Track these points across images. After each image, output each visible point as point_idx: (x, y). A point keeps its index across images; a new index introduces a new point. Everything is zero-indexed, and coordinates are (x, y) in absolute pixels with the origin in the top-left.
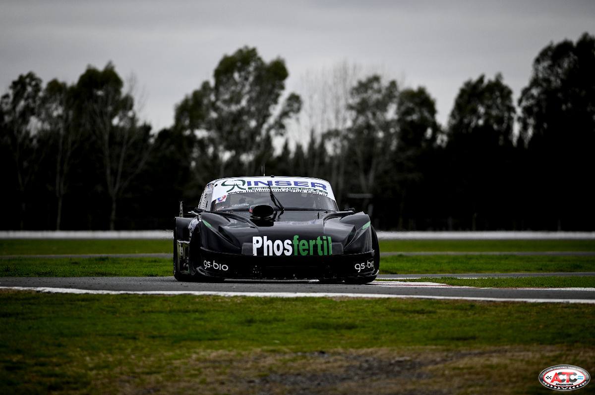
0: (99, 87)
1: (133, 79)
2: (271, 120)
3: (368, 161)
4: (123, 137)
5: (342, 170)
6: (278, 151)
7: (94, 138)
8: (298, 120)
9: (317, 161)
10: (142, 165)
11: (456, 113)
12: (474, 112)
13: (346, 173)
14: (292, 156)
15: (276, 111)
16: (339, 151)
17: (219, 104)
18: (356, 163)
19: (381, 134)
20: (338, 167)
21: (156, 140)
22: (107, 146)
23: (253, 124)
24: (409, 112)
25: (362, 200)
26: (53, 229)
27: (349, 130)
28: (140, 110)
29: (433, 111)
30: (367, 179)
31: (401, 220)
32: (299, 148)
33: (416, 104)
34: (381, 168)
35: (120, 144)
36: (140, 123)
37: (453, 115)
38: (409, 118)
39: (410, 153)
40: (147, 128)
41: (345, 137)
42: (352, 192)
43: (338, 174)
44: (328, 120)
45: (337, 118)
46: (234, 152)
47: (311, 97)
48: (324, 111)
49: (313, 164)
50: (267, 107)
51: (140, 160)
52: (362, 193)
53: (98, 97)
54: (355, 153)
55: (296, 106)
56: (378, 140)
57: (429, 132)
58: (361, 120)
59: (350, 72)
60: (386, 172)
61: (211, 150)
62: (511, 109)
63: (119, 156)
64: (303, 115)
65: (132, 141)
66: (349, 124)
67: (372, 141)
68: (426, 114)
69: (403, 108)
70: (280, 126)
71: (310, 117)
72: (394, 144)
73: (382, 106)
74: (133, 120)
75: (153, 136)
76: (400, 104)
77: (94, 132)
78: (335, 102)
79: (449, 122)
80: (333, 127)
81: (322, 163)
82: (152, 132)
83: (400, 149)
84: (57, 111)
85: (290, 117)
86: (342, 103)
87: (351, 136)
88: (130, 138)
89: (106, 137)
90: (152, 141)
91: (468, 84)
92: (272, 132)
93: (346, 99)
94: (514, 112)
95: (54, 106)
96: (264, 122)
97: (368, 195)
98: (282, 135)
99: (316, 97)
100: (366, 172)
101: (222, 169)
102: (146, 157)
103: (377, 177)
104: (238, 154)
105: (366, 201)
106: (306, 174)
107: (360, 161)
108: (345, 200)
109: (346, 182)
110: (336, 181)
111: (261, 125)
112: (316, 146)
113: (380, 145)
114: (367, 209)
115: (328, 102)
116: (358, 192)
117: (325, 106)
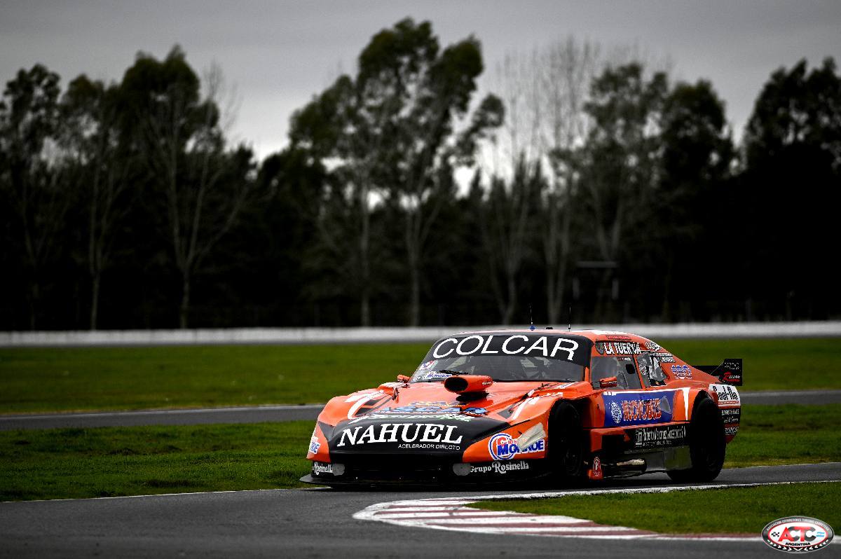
0: (161, 88)
1: (215, 75)
2: (451, 141)
3: (611, 204)
4: (200, 171)
5: (567, 221)
7: (151, 174)
8: (494, 139)
9: (526, 208)
10: (232, 219)
11: (756, 125)
12: (785, 122)
13: (573, 226)
14: (485, 198)
17: (363, 112)
18: (590, 209)
19: (633, 161)
20: (561, 217)
21: (260, 173)
22: (173, 187)
23: (420, 145)
25: (602, 270)
26: (85, 327)
28: (228, 126)
29: (719, 121)
30: (609, 237)
31: (666, 304)
32: (498, 184)
33: (694, 110)
34: (631, 219)
35: (196, 184)
36: (230, 147)
37: (751, 127)
38: (681, 134)
39: (680, 191)
40: (244, 155)
42: (584, 259)
43: (561, 228)
44: (543, 138)
45: (557, 135)
46: (386, 193)
47: (513, 101)
48: (536, 124)
49: (519, 211)
50: (446, 116)
51: (229, 210)
52: (602, 260)
53: (157, 104)
54: (588, 194)
55: (492, 116)
56: (629, 171)
57: (715, 157)
58: (602, 136)
59: (580, 58)
60: (640, 225)
61: (349, 190)
63: (193, 205)
64: (502, 133)
65: (215, 177)
68: (710, 127)
69: (671, 118)
70: (467, 147)
71: (514, 135)
72: (656, 177)
73: (636, 115)
74: (219, 141)
75: (254, 166)
76: (666, 111)
77: (151, 163)
78: (554, 108)
79: (746, 139)
81: (534, 211)
82: (252, 161)
83: (665, 185)
84: (90, 129)
85: (483, 136)
88: (211, 173)
89: (172, 173)
90: (253, 174)
91: (778, 76)
92: (452, 160)
95: (84, 120)
96: (439, 143)
97: (611, 264)
98: (469, 164)
99: (522, 99)
100: (608, 225)
101: (366, 223)
102: (239, 204)
103: (626, 234)
104: (394, 196)
105: (608, 273)
106: (507, 229)
107: (597, 206)
108: (573, 271)
109: (574, 242)
110: (558, 241)
111: (432, 149)
112: (527, 181)
113: (633, 179)
114: (610, 286)
115: (543, 109)
116: (594, 259)
117: (538, 116)
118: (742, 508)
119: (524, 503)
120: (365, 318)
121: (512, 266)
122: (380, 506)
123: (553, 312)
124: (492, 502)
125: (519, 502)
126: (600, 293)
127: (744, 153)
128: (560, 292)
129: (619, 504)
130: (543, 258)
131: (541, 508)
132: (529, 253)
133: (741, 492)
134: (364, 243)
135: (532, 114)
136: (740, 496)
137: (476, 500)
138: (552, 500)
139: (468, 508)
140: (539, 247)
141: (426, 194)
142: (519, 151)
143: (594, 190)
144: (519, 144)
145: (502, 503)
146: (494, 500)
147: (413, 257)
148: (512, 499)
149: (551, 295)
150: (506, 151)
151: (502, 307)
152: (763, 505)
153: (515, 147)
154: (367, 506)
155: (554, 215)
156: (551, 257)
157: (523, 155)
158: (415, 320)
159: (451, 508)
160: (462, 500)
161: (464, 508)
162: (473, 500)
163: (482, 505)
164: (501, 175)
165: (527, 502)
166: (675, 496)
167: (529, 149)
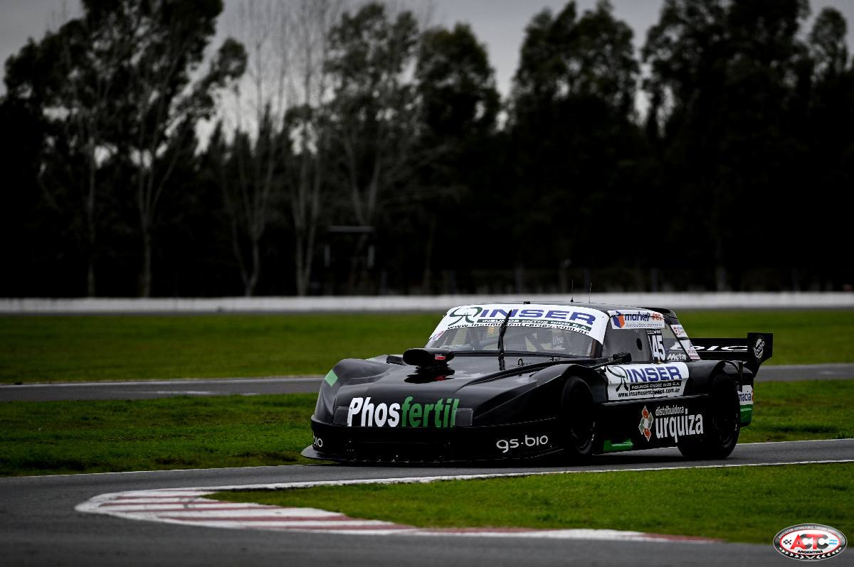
2: (188, 91)
3: (367, 162)
5: (318, 181)
6: (203, 145)
8: (236, 90)
9: (271, 166)
11: (525, 75)
12: (561, 70)
13: (324, 187)
14: (227, 156)
15: (197, 73)
16: (313, 148)
17: (91, 56)
18: (343, 168)
19: (388, 114)
20: (311, 177)
23: (154, 95)
24: (441, 72)
25: (357, 235)
27: (332, 106)
29: (484, 69)
30: (364, 198)
31: (428, 273)
32: (242, 138)
33: (453, 57)
34: (389, 179)
37: (520, 78)
38: (441, 84)
39: (443, 148)
41: (323, 121)
42: (336, 223)
43: (312, 187)
44: (291, 87)
45: (307, 83)
46: (114, 148)
47: (257, 47)
49: (264, 171)
50: (181, 66)
52: (357, 224)
54: (342, 151)
55: (234, 65)
56: (384, 125)
57: (480, 110)
58: (353, 87)
60: (399, 185)
62: (632, 66)
64: (246, 82)
66: (330, 96)
67: (373, 126)
69: (429, 67)
70: (204, 101)
71: (258, 83)
72: (417, 132)
73: (391, 61)
76: (424, 57)
78: (304, 55)
79: (514, 92)
80: (301, 101)
81: (281, 168)
83: (427, 141)
85: (222, 85)
86: (317, 56)
87: (334, 118)
93: (326, 51)
94: (638, 71)
96: (175, 92)
97: (367, 228)
98: (207, 117)
99: (268, 44)
100: (363, 185)
101: (92, 181)
103: (382, 195)
104: (124, 151)
105: (364, 238)
106: (251, 189)
107: (352, 164)
108: (324, 236)
109: (325, 205)
110: (308, 202)
111: (166, 100)
112: (272, 136)
113: (391, 135)
114: (365, 253)
115: (291, 55)
116: (348, 223)
117: (286, 63)
118: (511, 500)
119: (268, 494)
120: (91, 288)
121: (256, 231)
122: (106, 496)
123: (302, 282)
124: (233, 494)
125: (263, 493)
126: (355, 261)
127: (511, 106)
128: (309, 260)
129: (374, 495)
130: (291, 221)
131: (288, 499)
132: (276, 215)
133: (510, 483)
134: (90, 204)
135: (279, 61)
136: (508, 487)
137: (215, 490)
138: (300, 490)
139: (205, 500)
140: (286, 209)
141: (162, 150)
142: (264, 102)
143: (348, 147)
144: (265, 94)
145: (243, 494)
146: (234, 490)
147: (146, 220)
148: (254, 490)
149: (299, 264)
150: (250, 102)
151: (245, 277)
152: (534, 498)
153: (260, 98)
154: (92, 496)
155: (304, 172)
156: (299, 222)
157: (268, 107)
158: (147, 290)
159: (186, 500)
160: (199, 491)
161: (200, 499)
162: (211, 490)
163: (222, 496)
164: (244, 129)
165: (272, 493)
166: (436, 487)
167: (275, 100)
